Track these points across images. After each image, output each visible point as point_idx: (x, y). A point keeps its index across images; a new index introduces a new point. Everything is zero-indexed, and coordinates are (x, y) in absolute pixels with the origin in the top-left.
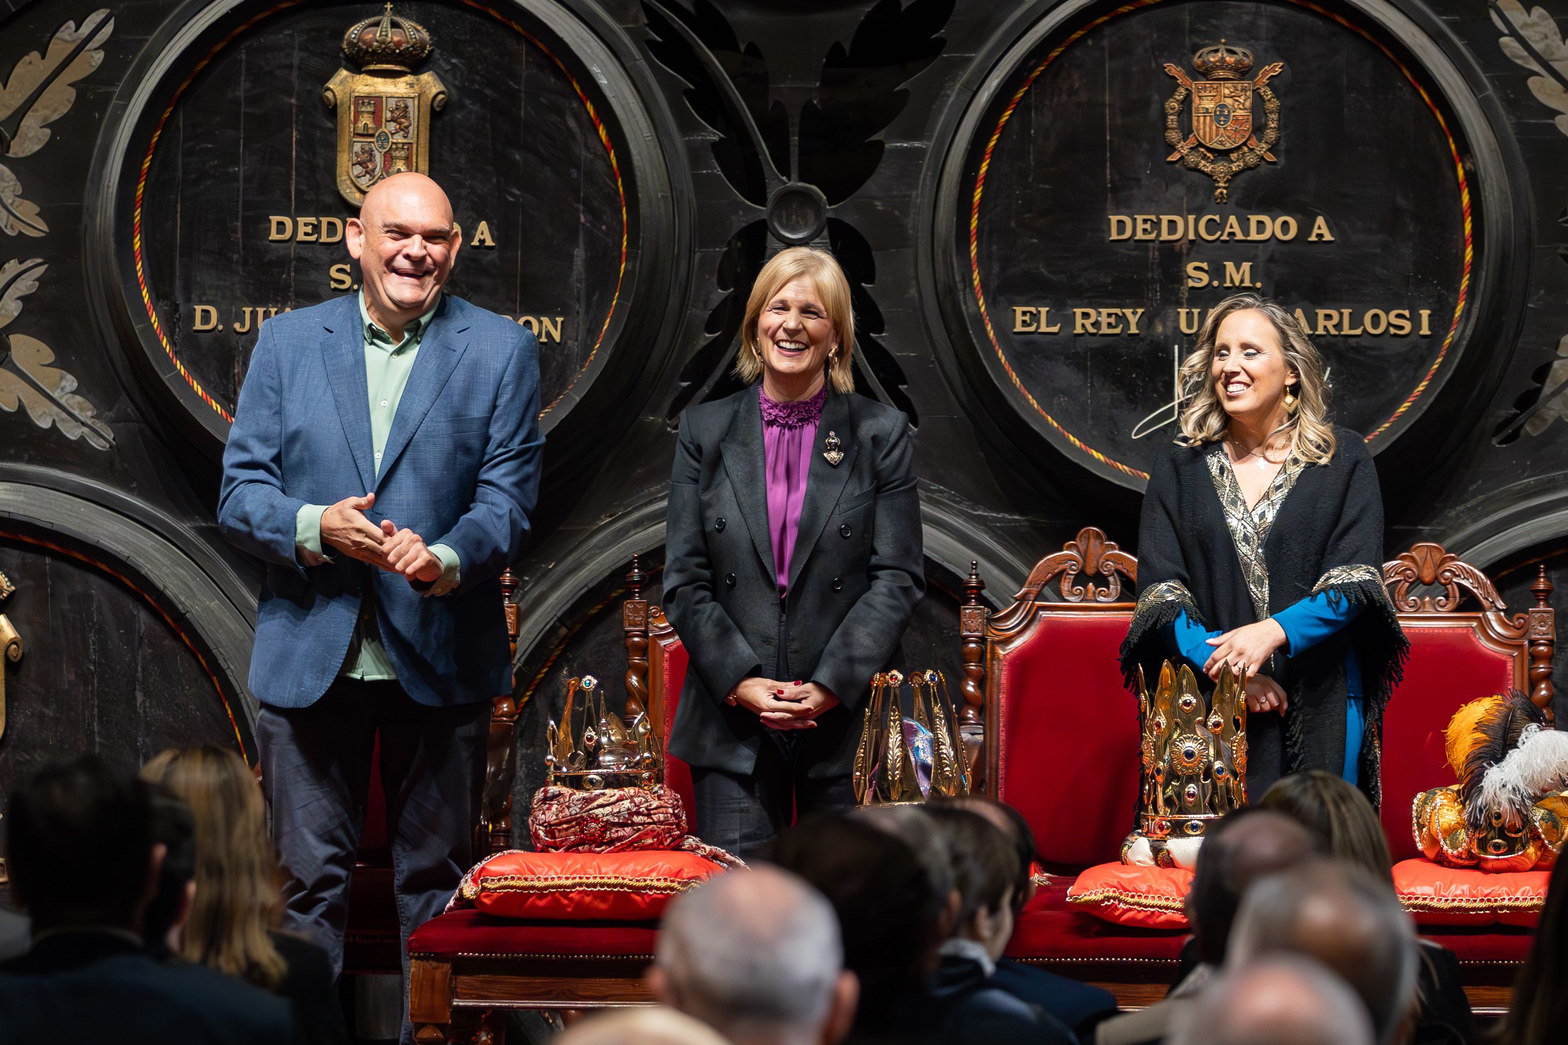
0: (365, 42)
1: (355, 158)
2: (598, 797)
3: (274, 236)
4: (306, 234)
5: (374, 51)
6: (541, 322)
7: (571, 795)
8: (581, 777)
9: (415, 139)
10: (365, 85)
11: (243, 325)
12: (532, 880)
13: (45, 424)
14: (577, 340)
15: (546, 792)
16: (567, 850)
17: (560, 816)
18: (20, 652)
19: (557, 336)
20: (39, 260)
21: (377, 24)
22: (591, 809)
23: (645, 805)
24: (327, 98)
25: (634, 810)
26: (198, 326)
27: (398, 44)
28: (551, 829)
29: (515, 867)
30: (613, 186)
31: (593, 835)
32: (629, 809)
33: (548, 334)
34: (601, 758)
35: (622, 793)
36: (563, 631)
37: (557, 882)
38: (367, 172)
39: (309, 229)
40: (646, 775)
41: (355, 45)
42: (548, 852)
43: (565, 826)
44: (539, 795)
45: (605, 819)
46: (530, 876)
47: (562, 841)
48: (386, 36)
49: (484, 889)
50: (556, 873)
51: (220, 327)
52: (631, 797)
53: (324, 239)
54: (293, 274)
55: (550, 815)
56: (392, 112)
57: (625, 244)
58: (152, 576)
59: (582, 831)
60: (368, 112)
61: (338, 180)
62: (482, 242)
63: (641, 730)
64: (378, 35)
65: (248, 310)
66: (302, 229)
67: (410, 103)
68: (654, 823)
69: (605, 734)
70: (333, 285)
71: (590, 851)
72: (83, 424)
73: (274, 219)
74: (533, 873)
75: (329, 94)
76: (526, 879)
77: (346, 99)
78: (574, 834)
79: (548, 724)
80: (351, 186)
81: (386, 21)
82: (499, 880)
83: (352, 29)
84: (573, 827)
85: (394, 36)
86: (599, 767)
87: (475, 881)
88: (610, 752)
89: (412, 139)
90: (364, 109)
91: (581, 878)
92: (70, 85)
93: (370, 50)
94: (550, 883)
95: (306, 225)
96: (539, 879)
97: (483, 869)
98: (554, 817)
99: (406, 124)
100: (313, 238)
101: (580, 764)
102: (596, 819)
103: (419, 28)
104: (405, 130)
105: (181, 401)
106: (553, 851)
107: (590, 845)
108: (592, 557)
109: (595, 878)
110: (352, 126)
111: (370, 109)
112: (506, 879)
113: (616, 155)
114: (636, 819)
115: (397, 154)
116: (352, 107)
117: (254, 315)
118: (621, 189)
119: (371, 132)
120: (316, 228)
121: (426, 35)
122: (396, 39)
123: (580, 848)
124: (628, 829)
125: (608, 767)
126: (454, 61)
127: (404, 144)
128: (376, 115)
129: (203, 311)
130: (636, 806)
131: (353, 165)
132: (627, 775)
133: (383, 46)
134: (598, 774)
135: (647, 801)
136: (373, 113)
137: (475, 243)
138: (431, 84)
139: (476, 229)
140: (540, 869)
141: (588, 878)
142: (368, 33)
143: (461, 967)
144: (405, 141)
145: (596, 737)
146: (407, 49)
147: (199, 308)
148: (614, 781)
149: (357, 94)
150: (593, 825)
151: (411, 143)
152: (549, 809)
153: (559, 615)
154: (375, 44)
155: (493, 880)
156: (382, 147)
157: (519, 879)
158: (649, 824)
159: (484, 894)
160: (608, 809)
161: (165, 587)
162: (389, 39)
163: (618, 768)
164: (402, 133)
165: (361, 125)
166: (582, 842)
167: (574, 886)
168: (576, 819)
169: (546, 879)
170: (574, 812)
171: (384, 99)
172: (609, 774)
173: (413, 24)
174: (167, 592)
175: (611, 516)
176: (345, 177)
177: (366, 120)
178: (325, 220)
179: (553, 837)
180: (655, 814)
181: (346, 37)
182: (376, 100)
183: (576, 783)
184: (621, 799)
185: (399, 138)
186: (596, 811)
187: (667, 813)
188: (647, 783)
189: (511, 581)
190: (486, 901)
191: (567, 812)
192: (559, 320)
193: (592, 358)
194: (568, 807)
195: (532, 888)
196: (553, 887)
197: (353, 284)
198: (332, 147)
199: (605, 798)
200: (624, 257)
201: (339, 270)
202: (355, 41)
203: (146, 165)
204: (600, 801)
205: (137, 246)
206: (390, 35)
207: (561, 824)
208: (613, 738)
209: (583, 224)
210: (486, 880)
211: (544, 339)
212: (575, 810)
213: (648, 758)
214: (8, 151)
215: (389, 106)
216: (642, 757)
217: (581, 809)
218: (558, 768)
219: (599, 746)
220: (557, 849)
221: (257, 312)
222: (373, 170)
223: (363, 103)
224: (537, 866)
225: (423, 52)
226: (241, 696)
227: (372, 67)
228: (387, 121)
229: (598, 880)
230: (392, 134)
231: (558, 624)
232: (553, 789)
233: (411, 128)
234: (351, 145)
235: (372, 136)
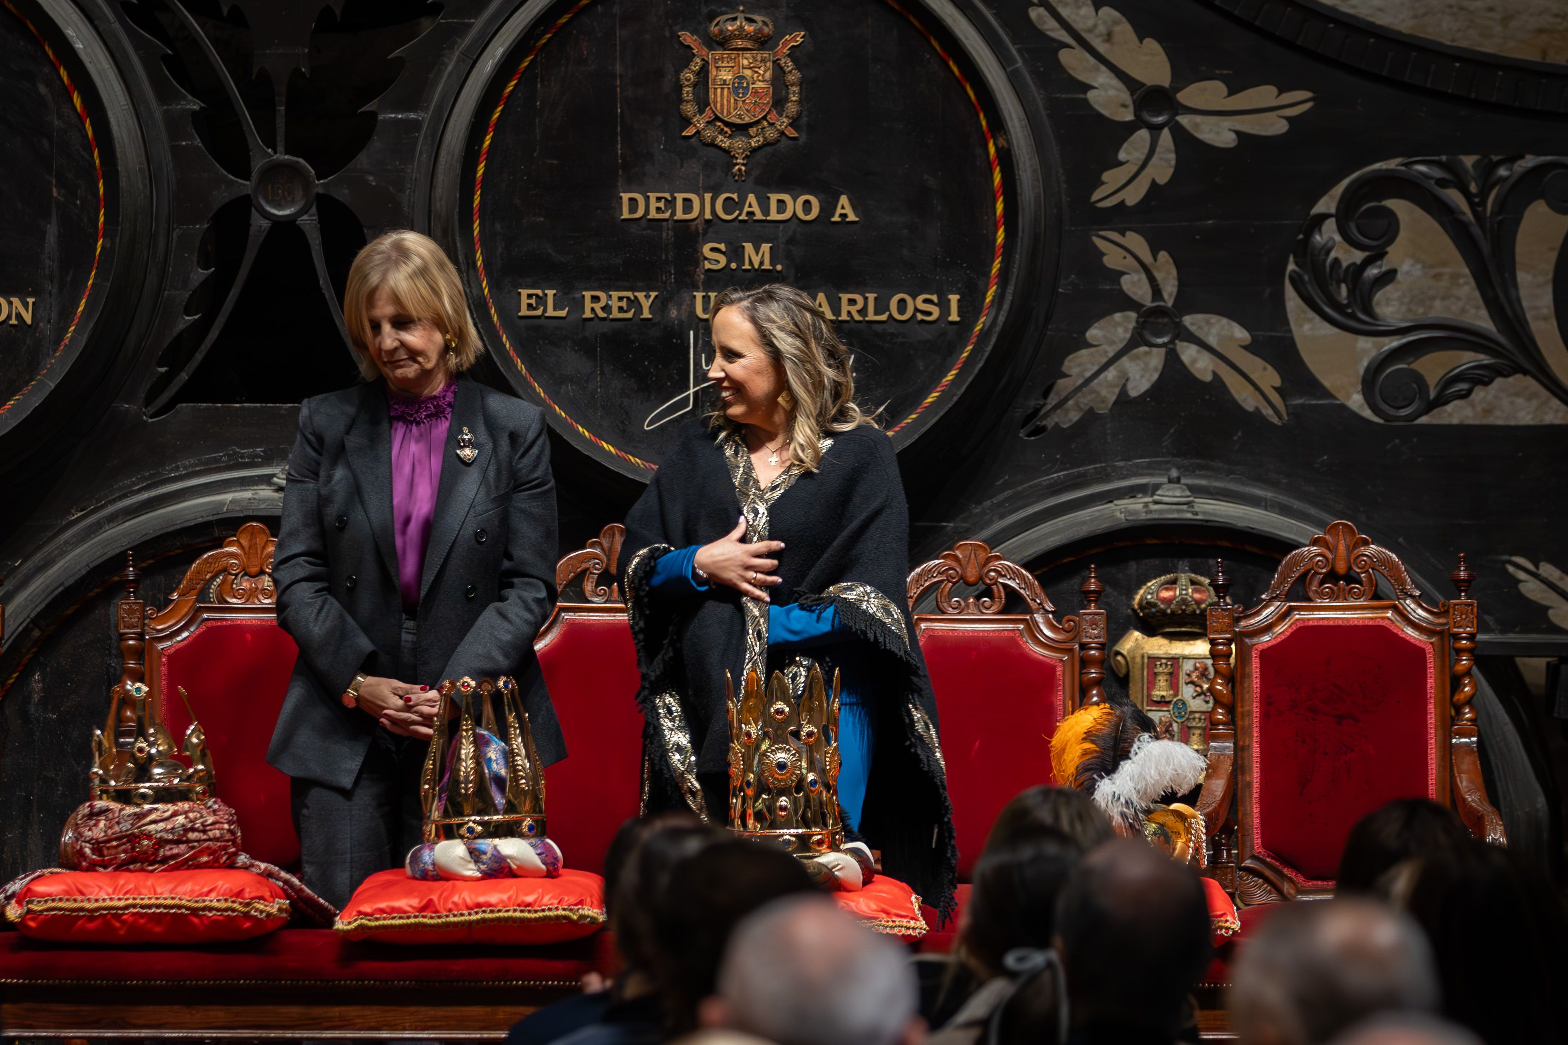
2: (150, 811)
7: (121, 810)
8: (131, 790)
12: (82, 901)
15: (91, 806)
16: (116, 869)
17: (110, 832)
22: (143, 826)
23: (200, 821)
25: (189, 825)
28: (98, 846)
29: (63, 887)
31: (145, 852)
32: (183, 825)
34: (152, 771)
35: (175, 807)
36: (37, 633)
37: (108, 903)
40: (200, 788)
42: (96, 870)
43: (115, 843)
44: (84, 809)
45: (158, 835)
46: (79, 898)
47: (111, 860)
49: (29, 911)
50: (108, 894)
52: (186, 813)
55: (98, 831)
59: (133, 848)
63: (195, 740)
68: (210, 840)
69: (154, 744)
71: (142, 870)
74: (82, 893)
76: (75, 900)
78: (125, 851)
79: (92, 734)
82: (46, 901)
84: (124, 844)
86: (150, 780)
87: (21, 903)
88: (160, 765)
91: (134, 899)
94: (100, 904)
96: (89, 900)
97: (29, 889)
98: (103, 834)
101: (130, 776)
102: (149, 836)
106: (101, 869)
107: (143, 863)
109: (150, 899)
112: (53, 900)
114: (192, 836)
123: (131, 867)
124: (183, 847)
125: (159, 780)
130: (191, 821)
132: (180, 788)
134: (148, 788)
135: (202, 817)
140: (90, 889)
141: (142, 899)
145: (146, 749)
148: (164, 795)
150: (146, 842)
152: (96, 825)
155: (39, 902)
157: (68, 900)
158: (205, 840)
159: (29, 916)
160: (161, 825)
163: (171, 781)
166: (132, 860)
167: (127, 907)
168: (126, 836)
169: (97, 900)
170: (124, 828)
172: (160, 788)
179: (101, 854)
180: (211, 830)
183: (124, 797)
184: (175, 814)
186: (149, 828)
187: (223, 829)
188: (201, 797)
190: (32, 924)
191: (116, 828)
194: (118, 823)
195: (82, 909)
196: (104, 909)
199: (159, 813)
204: (153, 817)
207: (110, 840)
208: (162, 749)
210: (31, 902)
212: (126, 826)
213: (201, 770)
216: (195, 769)
217: (132, 825)
218: (104, 781)
219: (149, 758)
220: (105, 867)
224: (85, 886)
229: (153, 901)
232: (99, 804)
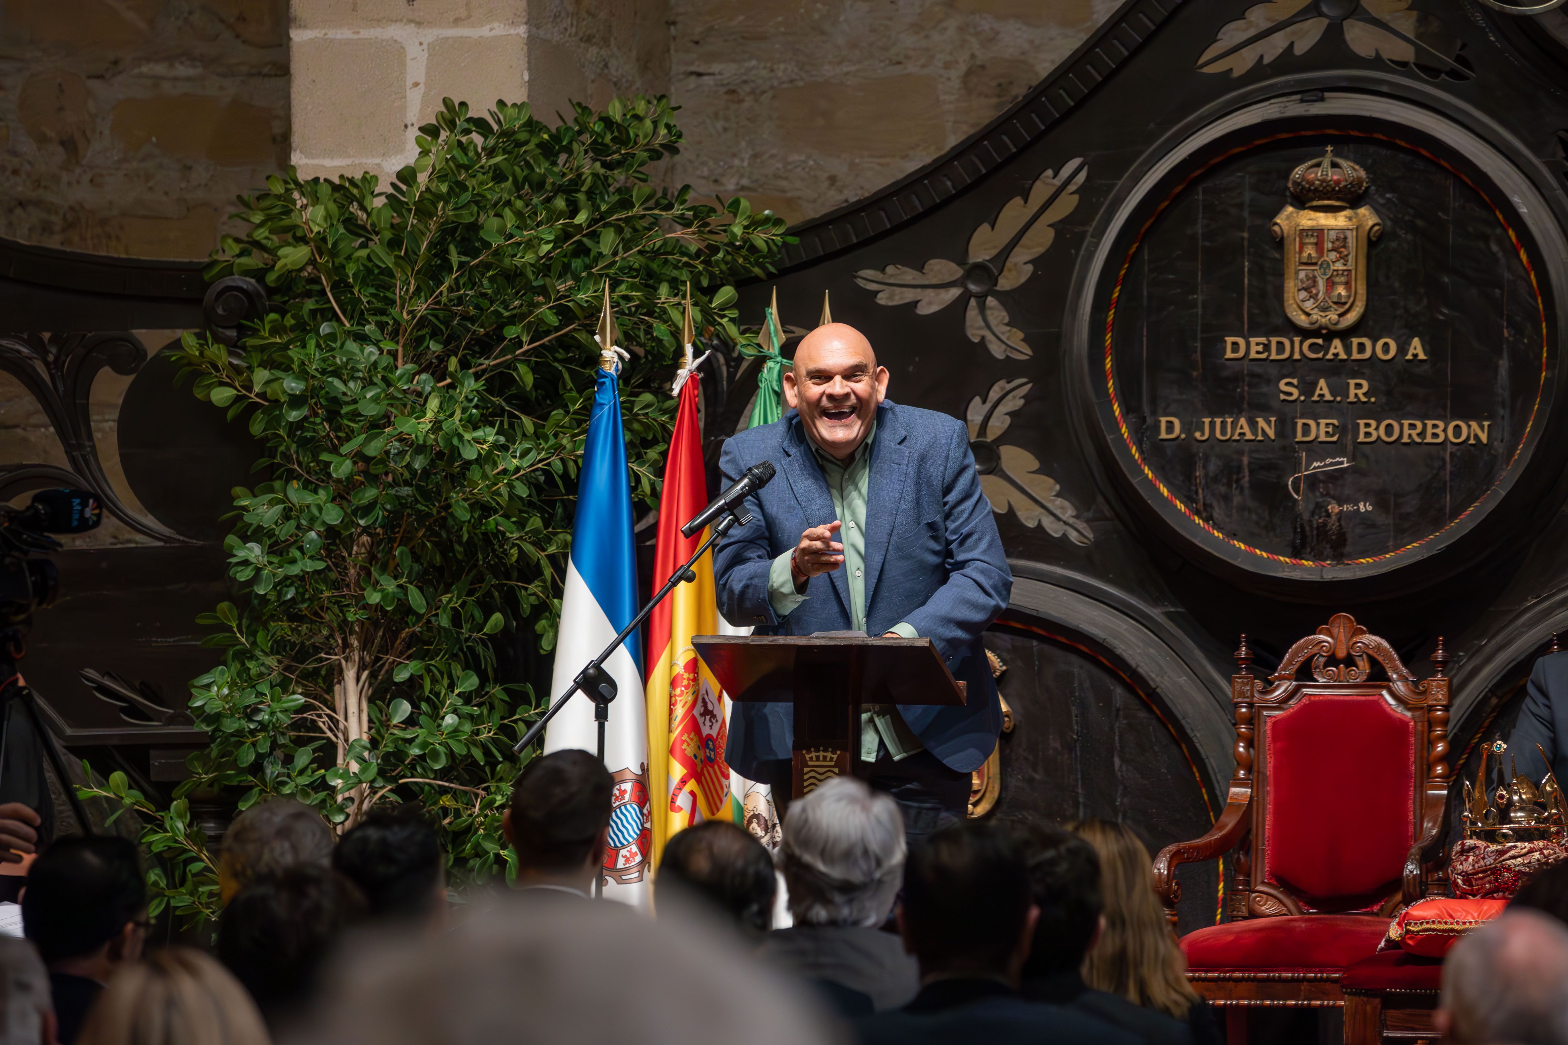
0: (1308, 182)
1: (1300, 284)
2: (1510, 849)
3: (1229, 355)
4: (1258, 352)
5: (1316, 190)
6: (1469, 426)
7: (1485, 848)
8: (1495, 831)
9: (1354, 267)
10: (1309, 219)
11: (1203, 434)
12: (1452, 924)
13: (1031, 524)
14: (1502, 441)
15: (1463, 844)
16: (1483, 897)
17: (1476, 866)
18: (1012, 724)
19: (1484, 438)
20: (1024, 380)
21: (1318, 165)
22: (1504, 860)
23: (1553, 857)
24: (1275, 231)
25: (1544, 860)
26: (1163, 435)
27: (1338, 182)
28: (1468, 878)
29: (1436, 912)
30: (1533, 302)
31: (1506, 883)
32: (1538, 860)
33: (1476, 437)
34: (1512, 815)
35: (1532, 846)
36: (1494, 701)
38: (1311, 297)
39: (1260, 348)
40: (1553, 829)
41: (1299, 184)
42: (1467, 898)
43: (1481, 875)
44: (1457, 848)
45: (1517, 869)
46: (1450, 920)
47: (1479, 889)
48: (1327, 175)
49: (1408, 931)
50: (1473, 918)
51: (1183, 436)
52: (1541, 850)
53: (1274, 356)
54: (1246, 388)
55: (1468, 865)
56: (1333, 242)
57: (1545, 355)
58: (1125, 655)
59: (1496, 880)
60: (1312, 244)
61: (1286, 304)
62: (1415, 355)
63: (1548, 788)
64: (1319, 174)
65: (1207, 420)
66: (1254, 349)
67: (1349, 234)
69: (1516, 793)
70: (1282, 397)
72: (1065, 523)
73: (1229, 340)
74: (1451, 917)
75: (1276, 228)
76: (1446, 923)
77: (1292, 232)
78: (1490, 882)
79: (1463, 784)
80: (1297, 309)
81: (1326, 162)
82: (1422, 924)
83: (1297, 169)
84: (1489, 876)
85: (1333, 175)
86: (1511, 822)
87: (1399, 924)
88: (1521, 809)
89: (1351, 265)
90: (1307, 241)
92: (1050, 226)
93: (1312, 188)
95: (1258, 344)
96: (1457, 923)
97: (1407, 913)
98: (1471, 867)
99: (1346, 253)
100: (1264, 356)
101: (1494, 819)
102: (1509, 869)
103: (1357, 167)
104: (1344, 258)
105: (1149, 502)
106: (1471, 897)
108: (1521, 634)
110: (1297, 256)
111: (1313, 240)
112: (1428, 923)
113: (1536, 276)
115: (1337, 280)
116: (1297, 239)
117: (1212, 424)
118: (1541, 306)
119: (1314, 261)
120: (1267, 347)
121: (1362, 173)
122: (1335, 177)
123: (1495, 895)
125: (1519, 822)
126: (1388, 195)
127: (1344, 271)
128: (1319, 246)
129: (1168, 422)
130: (1545, 857)
131: (1299, 290)
132: (1537, 829)
133: (1324, 184)
134: (1510, 829)
135: (1555, 853)
136: (1316, 244)
137: (1409, 357)
138: (1367, 216)
139: (1410, 344)
140: (1459, 914)
142: (1311, 173)
143: (1389, 1002)
144: (1345, 268)
145: (1507, 796)
146: (1346, 186)
147: (1163, 420)
148: (1524, 835)
149: (1301, 228)
150: (1506, 874)
151: (1350, 271)
152: (1466, 860)
153: (1490, 686)
154: (1317, 182)
155: (1416, 924)
156: (1325, 274)
157: (1440, 923)
159: (1408, 936)
160: (1520, 860)
161: (1138, 666)
162: (1329, 178)
163: (1529, 823)
164: (1342, 261)
165: (1305, 255)
166: (1496, 890)
168: (1490, 869)
169: (1464, 923)
170: (1488, 863)
171: (1326, 231)
172: (1520, 829)
173: (1351, 164)
174: (1140, 670)
175: (1537, 598)
176: (1291, 302)
177: (1310, 251)
178: (1274, 340)
179: (1471, 885)
181: (1291, 177)
182: (1319, 233)
183: (1490, 836)
184: (1531, 851)
185: (1339, 266)
186: (1509, 862)
188: (1555, 836)
189: (1443, 657)
190: (1410, 942)
191: (1482, 863)
192: (1486, 424)
193: (1516, 457)
194: (1484, 858)
195: (1452, 930)
197: (1300, 395)
198: (1280, 275)
199: (1517, 850)
200: (1544, 368)
201: (1287, 384)
202: (1299, 180)
203: (1116, 295)
204: (1512, 853)
205: (1109, 366)
206: (1330, 174)
207: (1477, 873)
208: (1524, 797)
209: (1507, 338)
210: (1410, 924)
211: (1472, 441)
212: (1489, 861)
213: (1555, 814)
214: (996, 285)
215: (1330, 237)
216: (1549, 813)
217: (1495, 860)
218: (1473, 823)
219: (1510, 804)
220: (1474, 896)
221: (1215, 422)
222: (1317, 294)
223: (1307, 235)
224: (1456, 911)
225: (1360, 188)
226: (1206, 761)
227: (1315, 203)
228: (1329, 251)
230: (1334, 262)
231: (1490, 695)
232: (1469, 842)
233: (1350, 257)
234: (1297, 273)
235: (1315, 264)
